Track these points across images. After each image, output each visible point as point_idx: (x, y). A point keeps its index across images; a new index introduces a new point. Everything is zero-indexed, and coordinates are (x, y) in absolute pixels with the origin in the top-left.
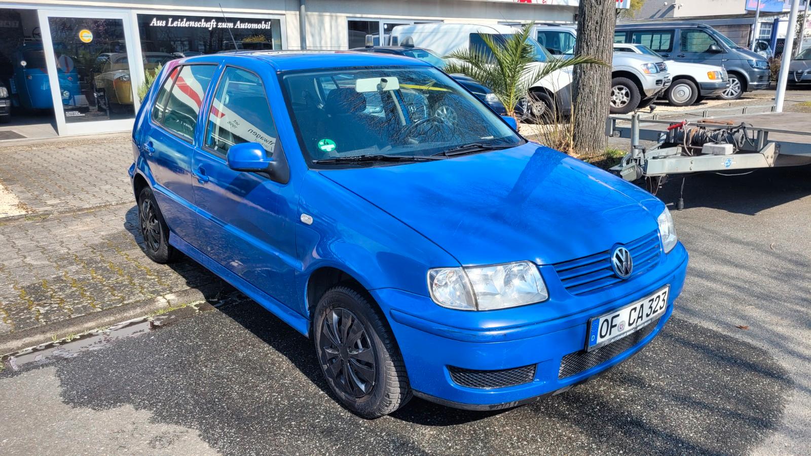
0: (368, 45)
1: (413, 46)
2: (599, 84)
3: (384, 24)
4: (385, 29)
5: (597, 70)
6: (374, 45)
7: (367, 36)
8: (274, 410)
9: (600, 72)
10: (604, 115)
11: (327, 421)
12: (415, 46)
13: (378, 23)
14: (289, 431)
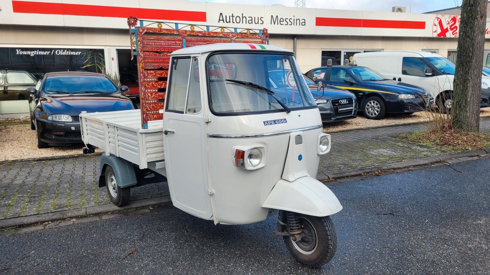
0: (329, 65)
1: (356, 65)
2: (471, 89)
3: (344, 52)
4: (344, 55)
5: (470, 81)
6: (332, 65)
7: (328, 60)
8: (210, 257)
9: (472, 82)
10: (475, 109)
11: (233, 267)
12: (358, 65)
13: (340, 52)
14: (213, 268)
